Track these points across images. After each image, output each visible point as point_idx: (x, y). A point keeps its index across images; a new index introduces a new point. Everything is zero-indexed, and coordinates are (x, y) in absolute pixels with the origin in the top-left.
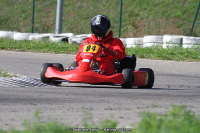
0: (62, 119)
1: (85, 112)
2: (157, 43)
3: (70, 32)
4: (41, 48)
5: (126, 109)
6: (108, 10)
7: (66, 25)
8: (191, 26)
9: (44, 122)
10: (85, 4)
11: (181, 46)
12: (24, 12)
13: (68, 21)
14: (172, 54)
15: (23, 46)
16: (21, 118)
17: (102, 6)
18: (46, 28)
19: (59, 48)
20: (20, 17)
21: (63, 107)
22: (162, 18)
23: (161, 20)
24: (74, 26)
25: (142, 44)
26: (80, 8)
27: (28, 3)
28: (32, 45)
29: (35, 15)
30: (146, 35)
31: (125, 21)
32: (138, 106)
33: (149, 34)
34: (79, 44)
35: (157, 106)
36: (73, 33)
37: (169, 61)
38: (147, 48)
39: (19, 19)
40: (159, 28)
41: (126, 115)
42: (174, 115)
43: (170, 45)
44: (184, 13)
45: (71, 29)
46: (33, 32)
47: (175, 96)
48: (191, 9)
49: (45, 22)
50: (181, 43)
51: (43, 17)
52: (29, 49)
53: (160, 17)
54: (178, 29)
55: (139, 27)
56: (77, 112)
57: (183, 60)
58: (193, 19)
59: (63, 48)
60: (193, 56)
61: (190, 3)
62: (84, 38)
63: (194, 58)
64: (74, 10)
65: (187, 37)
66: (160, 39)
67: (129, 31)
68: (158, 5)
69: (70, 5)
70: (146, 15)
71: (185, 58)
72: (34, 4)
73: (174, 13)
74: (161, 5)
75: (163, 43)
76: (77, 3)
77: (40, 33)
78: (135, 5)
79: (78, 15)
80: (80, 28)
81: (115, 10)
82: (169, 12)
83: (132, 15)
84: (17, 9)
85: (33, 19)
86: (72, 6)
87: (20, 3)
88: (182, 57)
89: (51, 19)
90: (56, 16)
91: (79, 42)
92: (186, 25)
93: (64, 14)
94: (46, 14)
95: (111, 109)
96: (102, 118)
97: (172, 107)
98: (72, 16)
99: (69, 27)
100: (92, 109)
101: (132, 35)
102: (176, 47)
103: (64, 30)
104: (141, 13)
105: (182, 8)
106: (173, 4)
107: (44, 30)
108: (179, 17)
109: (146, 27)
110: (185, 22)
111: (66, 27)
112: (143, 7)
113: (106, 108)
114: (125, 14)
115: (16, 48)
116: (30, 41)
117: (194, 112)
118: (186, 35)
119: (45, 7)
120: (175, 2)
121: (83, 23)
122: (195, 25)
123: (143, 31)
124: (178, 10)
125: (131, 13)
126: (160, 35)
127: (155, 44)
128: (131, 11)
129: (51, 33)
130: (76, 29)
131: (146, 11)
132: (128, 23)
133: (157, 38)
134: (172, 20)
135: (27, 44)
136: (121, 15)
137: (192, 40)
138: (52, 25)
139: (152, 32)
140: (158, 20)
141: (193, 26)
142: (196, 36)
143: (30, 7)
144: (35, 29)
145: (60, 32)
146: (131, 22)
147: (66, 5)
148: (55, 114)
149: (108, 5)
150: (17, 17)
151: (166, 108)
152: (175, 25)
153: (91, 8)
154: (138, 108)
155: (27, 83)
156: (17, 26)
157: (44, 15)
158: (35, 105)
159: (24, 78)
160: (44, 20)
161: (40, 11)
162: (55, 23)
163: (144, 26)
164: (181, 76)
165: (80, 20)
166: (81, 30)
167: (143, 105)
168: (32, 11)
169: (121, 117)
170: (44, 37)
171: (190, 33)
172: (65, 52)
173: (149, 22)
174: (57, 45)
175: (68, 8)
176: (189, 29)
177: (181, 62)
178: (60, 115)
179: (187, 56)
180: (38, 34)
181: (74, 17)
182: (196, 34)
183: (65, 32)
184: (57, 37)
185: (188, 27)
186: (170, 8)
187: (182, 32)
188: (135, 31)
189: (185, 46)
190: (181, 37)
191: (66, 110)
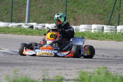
0: (30, 75)
1: (44, 71)
2: (88, 29)
3: (34, 22)
4: (17, 32)
5: (69, 70)
6: (58, 9)
7: (32, 18)
8: (109, 19)
9: (18, 77)
10: (44, 5)
11: (103, 32)
12: (6, 10)
13: (33, 16)
14: (97, 36)
15: (6, 30)
16: (4, 75)
17: (54, 7)
18: (20, 20)
19: (28, 32)
20: (4, 13)
21: (30, 68)
22: (91, 14)
23: (90, 15)
24: (37, 18)
25: (79, 30)
26: (40, 7)
27: (9, 4)
28: (11, 30)
29: (13, 11)
30: (82, 25)
31: (68, 16)
32: (76, 68)
33: (83, 23)
34: (40, 30)
35: (88, 68)
36: (36, 23)
37: (95, 40)
38: (82, 32)
39: (3, 14)
40: (89, 20)
41: (69, 73)
42: (99, 74)
43: (96, 31)
44: (104, 11)
45: (35, 20)
46: (12, 22)
47: (99, 62)
48: (109, 8)
49: (19, 16)
50: (103, 29)
51: (18, 13)
52: (9, 32)
53: (90, 14)
54: (101, 21)
55: (77, 19)
56: (39, 71)
57: (104, 40)
58: (110, 15)
59: (30, 32)
60: (110, 37)
61: (108, 5)
62: (43, 26)
63: (111, 39)
64: (37, 9)
65: (106, 26)
66: (90, 27)
67: (71, 21)
68: (89, 6)
69: (34, 5)
70: (81, 12)
71: (105, 39)
72: (12, 5)
73: (98, 11)
74: (90, 6)
75: (92, 30)
76: (39, 4)
77: (16, 23)
78: (74, 6)
79: (39, 12)
80: (41, 19)
81: (62, 9)
82: (95, 10)
83: (73, 12)
84: (2, 8)
85: (12, 14)
86: (36, 6)
87: (4, 4)
88: (103, 38)
89: (23, 14)
90: (26, 12)
91: (40, 29)
92: (106, 19)
93: (31, 11)
94: (20, 11)
95: (60, 70)
96: (54, 75)
97: (97, 68)
98: (36, 13)
99: (34, 19)
100: (48, 69)
101: (73, 24)
102: (99, 32)
103: (31, 21)
104: (78, 11)
105: (103, 8)
106: (98, 6)
107: (18, 20)
108: (101, 14)
109: (81, 20)
110: (105, 16)
111: (32, 19)
112: (79, 7)
113: (57, 68)
114: (68, 12)
115: (1, 32)
116: (10, 27)
117: (111, 72)
118: (106, 25)
119: (19, 7)
120: (99, 4)
121: (43, 17)
122: (111, 19)
123: (79, 22)
124: (101, 10)
125: (72, 11)
126: (90, 24)
127: (87, 30)
128: (72, 10)
129: (23, 22)
130: (38, 21)
131: (81, 10)
132: (70, 17)
133: (88, 26)
134: (97, 15)
135: (8, 29)
136: (66, 12)
137: (109, 27)
138: (23, 18)
139: (85, 22)
140: (88, 16)
141: (110, 19)
142: (112, 25)
143: (10, 7)
144: (13, 20)
145: (29, 22)
146: (72, 16)
147: (32, 6)
148: (25, 72)
149: (58, 6)
150: (2, 13)
151: (94, 69)
152: (99, 19)
153: (48, 8)
154: (77, 69)
155: (8, 53)
156: (2, 18)
157: (19, 11)
158: (13, 67)
159: (6, 50)
160: (18, 14)
161: (16, 9)
162: (25, 17)
163: (80, 19)
164: (103, 49)
165: (41, 15)
166: (41, 21)
167: (79, 67)
168: (11, 9)
169: (66, 75)
170: (19, 25)
171: (108, 23)
172: (31, 34)
173: (83, 17)
174: (27, 30)
175: (33, 7)
176: (108, 21)
177: (103, 41)
178: (28, 73)
179: (106, 38)
180: (15, 23)
181: (37, 13)
182: (112, 24)
183: (31, 22)
184: (27, 25)
185: (107, 20)
186: (96, 8)
187: (104, 23)
188: (74, 22)
189: (105, 31)
190: (103, 26)
191: (32, 70)
